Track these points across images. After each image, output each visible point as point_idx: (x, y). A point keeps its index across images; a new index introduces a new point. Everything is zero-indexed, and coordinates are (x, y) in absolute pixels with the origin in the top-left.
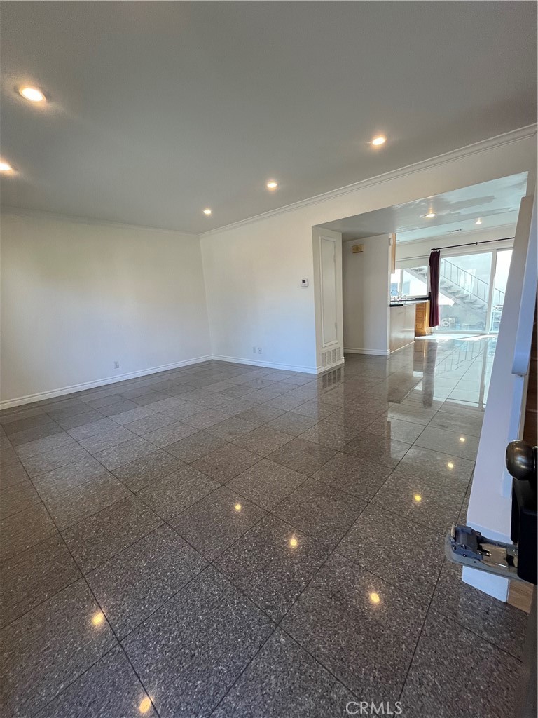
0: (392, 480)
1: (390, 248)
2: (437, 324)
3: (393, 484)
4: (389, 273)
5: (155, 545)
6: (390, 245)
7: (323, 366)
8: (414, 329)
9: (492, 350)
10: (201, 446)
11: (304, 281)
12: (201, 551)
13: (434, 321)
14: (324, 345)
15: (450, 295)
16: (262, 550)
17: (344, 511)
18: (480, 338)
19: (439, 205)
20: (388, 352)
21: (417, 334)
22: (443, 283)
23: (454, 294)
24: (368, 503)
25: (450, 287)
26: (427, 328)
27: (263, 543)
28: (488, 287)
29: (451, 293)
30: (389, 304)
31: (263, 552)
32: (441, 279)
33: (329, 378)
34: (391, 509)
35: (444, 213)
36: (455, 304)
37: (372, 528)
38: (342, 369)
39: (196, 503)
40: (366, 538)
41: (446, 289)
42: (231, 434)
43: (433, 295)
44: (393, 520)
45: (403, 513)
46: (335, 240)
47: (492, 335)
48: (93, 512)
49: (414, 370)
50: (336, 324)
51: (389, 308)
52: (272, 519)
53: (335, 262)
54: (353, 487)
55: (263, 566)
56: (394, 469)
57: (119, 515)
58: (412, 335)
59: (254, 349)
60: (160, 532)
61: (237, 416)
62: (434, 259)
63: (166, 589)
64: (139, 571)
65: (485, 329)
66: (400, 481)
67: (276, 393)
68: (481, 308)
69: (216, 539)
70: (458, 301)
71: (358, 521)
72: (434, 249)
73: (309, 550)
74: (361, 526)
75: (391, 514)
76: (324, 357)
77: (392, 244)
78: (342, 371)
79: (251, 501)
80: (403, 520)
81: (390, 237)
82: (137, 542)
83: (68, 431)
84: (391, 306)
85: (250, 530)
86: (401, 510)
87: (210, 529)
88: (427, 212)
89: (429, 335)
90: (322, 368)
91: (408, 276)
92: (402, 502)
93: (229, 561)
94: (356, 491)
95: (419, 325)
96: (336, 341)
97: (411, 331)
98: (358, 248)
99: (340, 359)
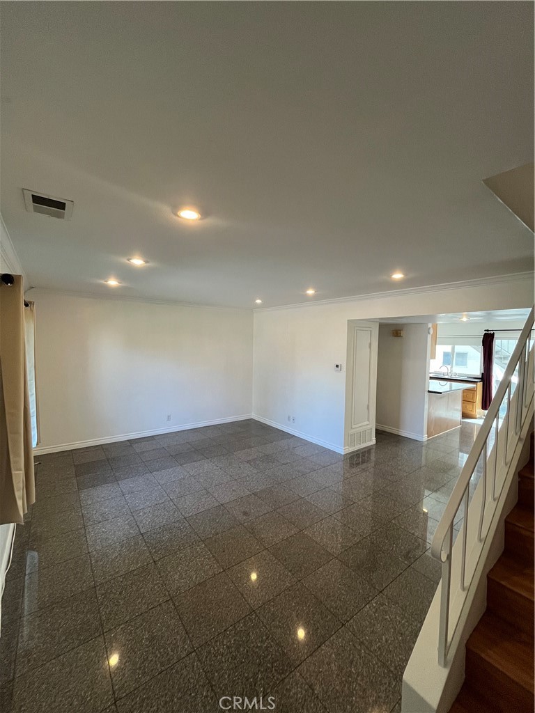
0: (374, 605)
1: (429, 337)
3: (374, 610)
5: (159, 618)
6: (429, 333)
7: (352, 446)
10: (217, 523)
11: (337, 366)
12: (190, 636)
13: (487, 403)
14: (354, 426)
16: (237, 649)
20: (426, 438)
24: (343, 625)
26: (478, 411)
27: (240, 643)
30: (427, 390)
31: (238, 652)
33: (357, 459)
37: (338, 654)
38: (373, 451)
39: (199, 584)
40: (329, 664)
42: (245, 513)
43: (486, 376)
44: (360, 651)
45: (372, 646)
46: (371, 330)
48: (121, 573)
50: (368, 405)
51: (427, 393)
52: (255, 619)
53: (370, 347)
54: (335, 602)
55: (234, 666)
56: (381, 592)
57: (139, 581)
59: (289, 418)
60: (164, 607)
61: (255, 494)
62: (488, 340)
63: (157, 665)
64: (141, 641)
66: (381, 608)
67: (299, 472)
69: (205, 627)
71: (327, 643)
72: (488, 330)
73: (276, 662)
74: (328, 649)
75: (361, 643)
76: (351, 438)
77: (432, 333)
78: (373, 453)
79: (242, 595)
81: (430, 325)
82: (146, 612)
83: (119, 482)
85: (233, 625)
86: (371, 642)
87: (203, 615)
89: (479, 417)
90: (349, 449)
92: (376, 633)
93: (209, 652)
95: (469, 407)
96: (368, 423)
97: (457, 410)
98: (397, 333)
99: (371, 440)
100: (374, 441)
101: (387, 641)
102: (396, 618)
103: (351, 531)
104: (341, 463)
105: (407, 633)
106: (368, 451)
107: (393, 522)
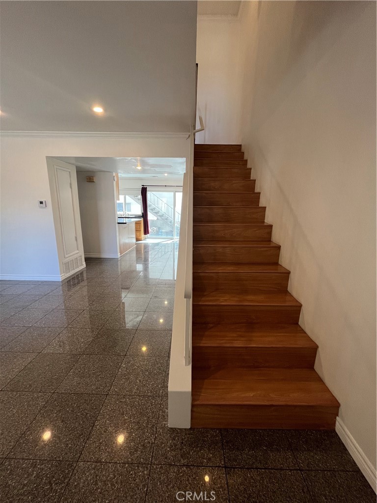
0: (124, 366)
1: (115, 183)
2: (148, 233)
3: (125, 369)
4: (115, 200)
7: (67, 273)
8: (134, 236)
9: (177, 247)
11: (41, 203)
13: (146, 231)
14: (67, 256)
15: (154, 214)
17: (87, 414)
18: (171, 241)
19: (143, 164)
20: (119, 255)
21: (137, 240)
22: (150, 206)
23: (157, 213)
25: (154, 209)
26: (143, 236)
28: (173, 210)
29: (155, 213)
30: (117, 222)
32: (148, 203)
33: (73, 281)
34: (124, 392)
35: (146, 168)
36: (158, 219)
37: (110, 418)
38: (85, 272)
41: (152, 210)
43: (145, 215)
44: (125, 402)
45: (132, 392)
46: (70, 170)
47: (177, 239)
49: (137, 263)
50: (76, 237)
51: (117, 225)
53: (71, 188)
56: (125, 355)
58: (134, 241)
62: (144, 191)
65: (173, 235)
66: (129, 365)
68: (171, 222)
70: (159, 218)
71: (99, 418)
72: (143, 186)
74: (101, 422)
75: (124, 396)
76: (67, 266)
77: (116, 180)
78: (85, 275)
80: (133, 398)
81: (114, 174)
84: (119, 223)
86: (131, 390)
88: (137, 166)
89: (144, 240)
90: (66, 275)
91: (129, 199)
92: (132, 382)
94: (97, 388)
95: (138, 234)
96: (78, 251)
97: (133, 237)
98: (90, 179)
99: (82, 265)
100: (85, 265)
101: (140, 381)
102: (140, 364)
103: (88, 330)
104: (60, 288)
105: (150, 367)
106: (81, 273)
107: (117, 310)
